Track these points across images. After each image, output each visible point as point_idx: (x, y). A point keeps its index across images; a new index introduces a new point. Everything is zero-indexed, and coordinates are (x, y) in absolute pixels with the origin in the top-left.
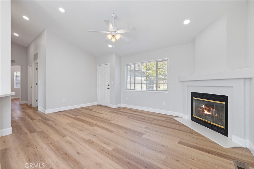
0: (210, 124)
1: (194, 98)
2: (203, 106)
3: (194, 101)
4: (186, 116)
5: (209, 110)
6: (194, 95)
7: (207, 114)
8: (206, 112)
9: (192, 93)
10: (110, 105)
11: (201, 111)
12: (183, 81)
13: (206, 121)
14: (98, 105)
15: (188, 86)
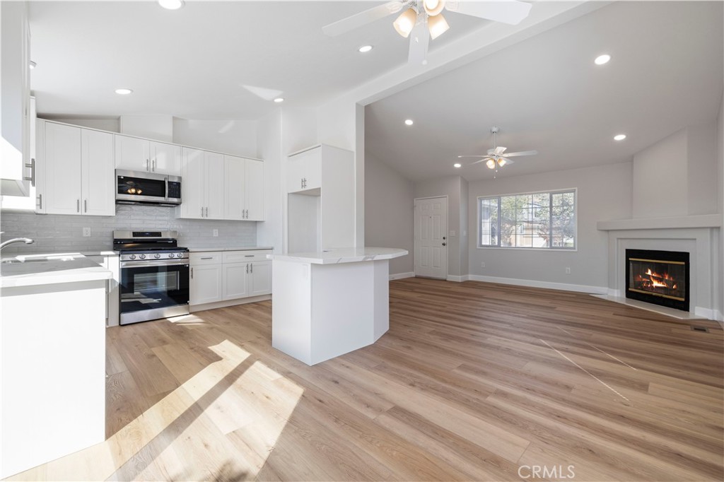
0: (661, 297)
1: (630, 259)
2: (649, 273)
3: (631, 264)
4: (616, 291)
5: (660, 280)
6: (630, 253)
7: (657, 287)
8: (656, 284)
9: (627, 250)
10: (449, 276)
11: (644, 282)
12: (608, 231)
13: (654, 294)
14: (417, 277)
15: (618, 239)
